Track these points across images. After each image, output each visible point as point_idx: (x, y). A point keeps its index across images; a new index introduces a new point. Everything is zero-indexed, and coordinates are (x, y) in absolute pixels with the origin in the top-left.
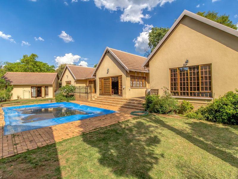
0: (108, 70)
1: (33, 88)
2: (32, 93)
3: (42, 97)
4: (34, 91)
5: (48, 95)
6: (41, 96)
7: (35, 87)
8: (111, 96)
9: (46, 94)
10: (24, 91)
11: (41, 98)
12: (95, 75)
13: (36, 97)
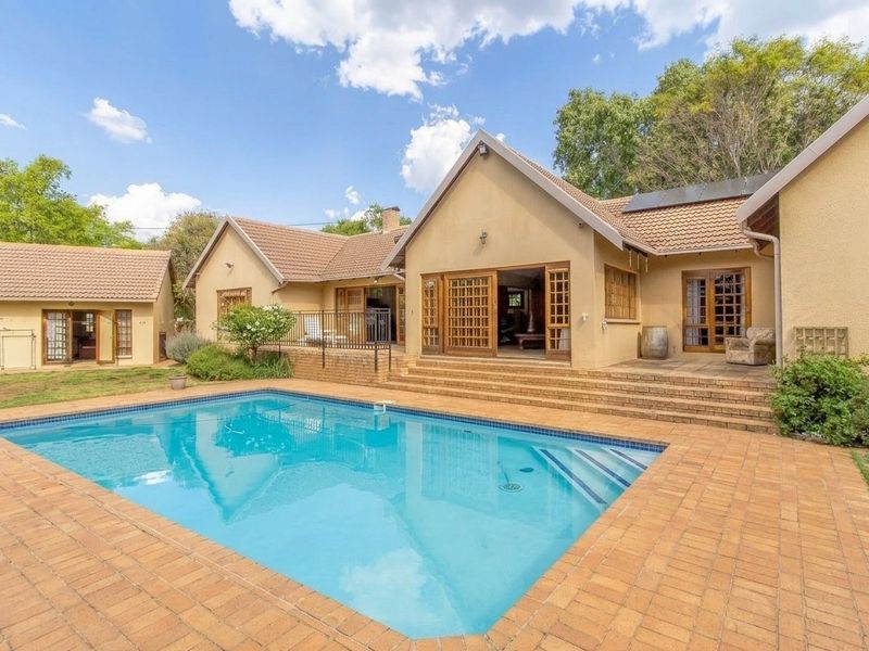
0: (484, 237)
1: (50, 315)
2: (45, 341)
3: (100, 363)
4: (58, 329)
5: (129, 350)
6: (92, 356)
7: (64, 311)
8: (495, 356)
9: (121, 348)
10: (6, 333)
11: (91, 365)
12: (400, 263)
13: (67, 362)
